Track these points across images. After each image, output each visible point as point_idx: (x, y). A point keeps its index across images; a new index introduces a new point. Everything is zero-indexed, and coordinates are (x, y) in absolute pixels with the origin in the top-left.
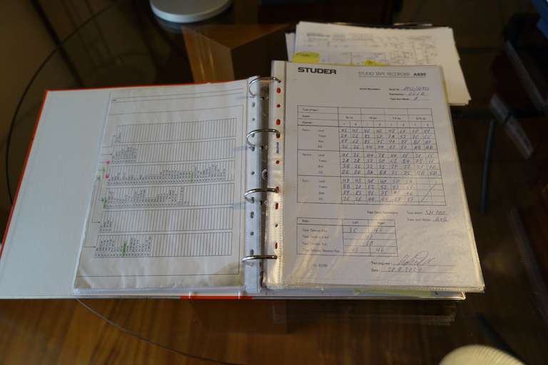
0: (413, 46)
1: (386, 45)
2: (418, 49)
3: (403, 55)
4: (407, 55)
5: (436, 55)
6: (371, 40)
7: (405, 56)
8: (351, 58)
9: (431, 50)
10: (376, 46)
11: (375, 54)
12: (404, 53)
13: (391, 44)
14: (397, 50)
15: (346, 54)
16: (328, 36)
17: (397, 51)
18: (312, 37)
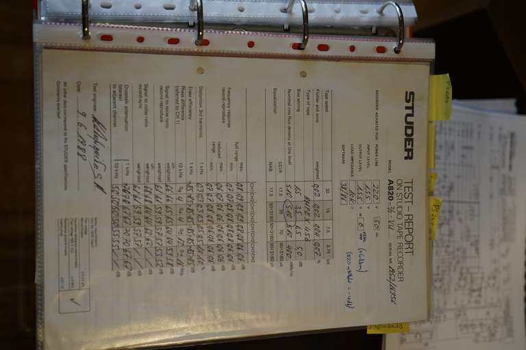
0: (492, 305)
1: (495, 261)
2: (488, 313)
3: (475, 287)
4: (475, 294)
5: (476, 341)
6: (505, 238)
7: (474, 291)
8: (470, 202)
9: (486, 334)
10: (492, 245)
11: (477, 242)
12: (480, 289)
13: (496, 270)
14: (486, 279)
15: (477, 195)
16: (510, 167)
17: (483, 278)
18: (509, 140)
